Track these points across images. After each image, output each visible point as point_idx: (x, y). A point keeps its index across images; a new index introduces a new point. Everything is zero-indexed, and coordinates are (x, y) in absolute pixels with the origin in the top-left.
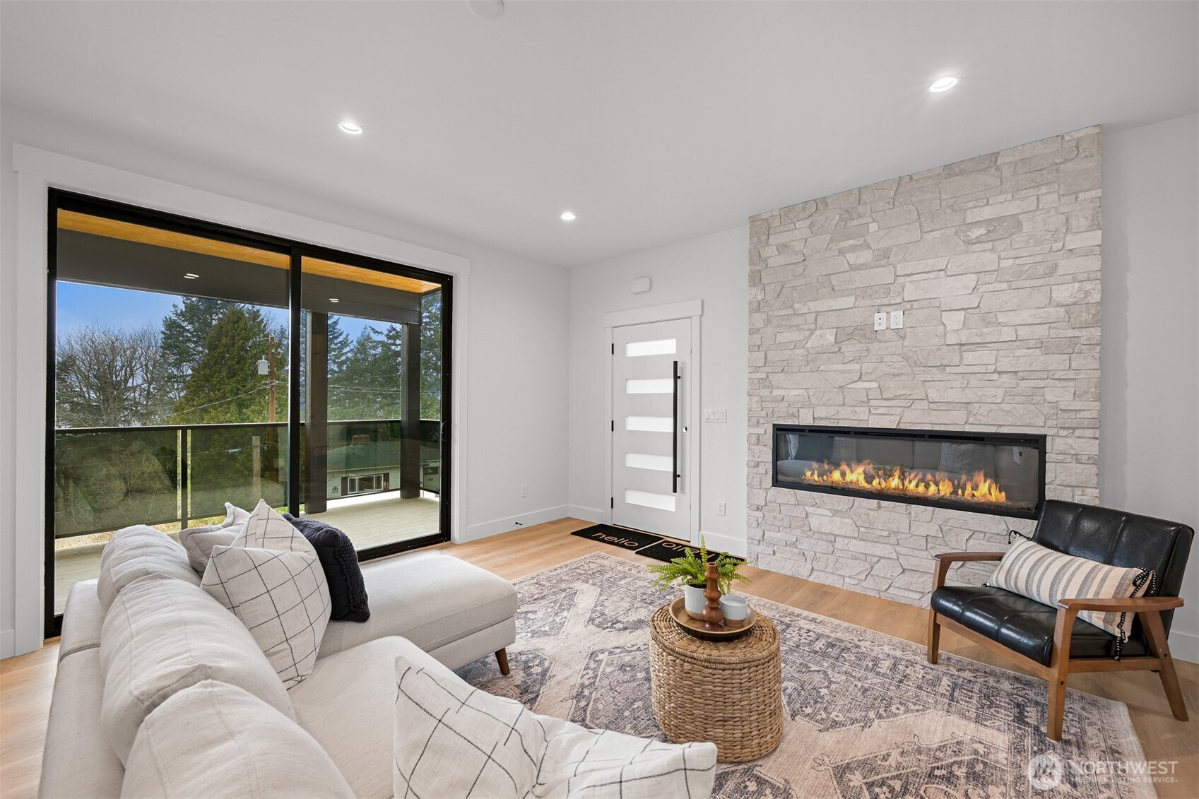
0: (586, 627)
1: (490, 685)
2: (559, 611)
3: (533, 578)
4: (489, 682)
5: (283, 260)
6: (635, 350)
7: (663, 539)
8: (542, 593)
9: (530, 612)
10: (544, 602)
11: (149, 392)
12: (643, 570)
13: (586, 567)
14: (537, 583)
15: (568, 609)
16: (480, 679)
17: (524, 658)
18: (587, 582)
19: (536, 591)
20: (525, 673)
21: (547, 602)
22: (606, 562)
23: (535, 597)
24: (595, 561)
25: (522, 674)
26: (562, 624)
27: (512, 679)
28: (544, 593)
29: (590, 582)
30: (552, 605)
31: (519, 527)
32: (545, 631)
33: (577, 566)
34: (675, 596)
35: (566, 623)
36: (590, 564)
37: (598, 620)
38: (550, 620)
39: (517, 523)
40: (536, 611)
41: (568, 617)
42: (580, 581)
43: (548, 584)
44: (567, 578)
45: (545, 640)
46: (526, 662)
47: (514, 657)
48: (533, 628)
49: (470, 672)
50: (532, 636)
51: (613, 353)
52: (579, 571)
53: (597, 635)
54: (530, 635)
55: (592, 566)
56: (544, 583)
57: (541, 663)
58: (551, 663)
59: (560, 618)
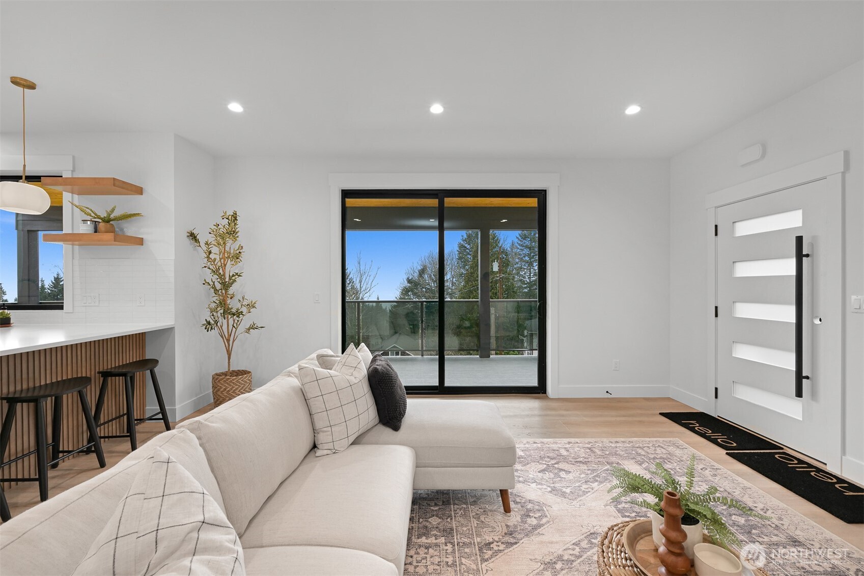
0: (607, 505)
1: (490, 514)
2: (592, 480)
3: (589, 443)
4: (491, 511)
5: (434, 202)
6: (745, 229)
7: (782, 449)
8: (588, 458)
9: (564, 470)
10: (584, 467)
11: (453, 282)
12: (720, 475)
13: (651, 450)
14: (590, 449)
15: (601, 482)
16: (487, 506)
17: (530, 506)
18: (640, 465)
19: (584, 455)
20: (521, 519)
21: (586, 468)
22: (678, 452)
23: (578, 460)
24: (665, 447)
25: (519, 518)
26: (585, 493)
27: (508, 518)
28: (590, 460)
29: (644, 466)
30: (589, 472)
31: (608, 396)
32: (564, 492)
33: (641, 445)
34: (746, 521)
35: (589, 494)
36: (658, 449)
37: (623, 505)
38: (577, 485)
39: (607, 392)
40: (570, 472)
41: (595, 489)
42: (634, 460)
43: (599, 453)
44: (622, 453)
45: (559, 500)
46: (529, 511)
47: (523, 501)
48: (557, 485)
49: (485, 497)
50: (550, 492)
51: (716, 234)
52: (640, 451)
53: (612, 518)
54: (549, 489)
55: (659, 451)
56: (597, 451)
57: (540, 518)
58: (548, 522)
59: (587, 486)
